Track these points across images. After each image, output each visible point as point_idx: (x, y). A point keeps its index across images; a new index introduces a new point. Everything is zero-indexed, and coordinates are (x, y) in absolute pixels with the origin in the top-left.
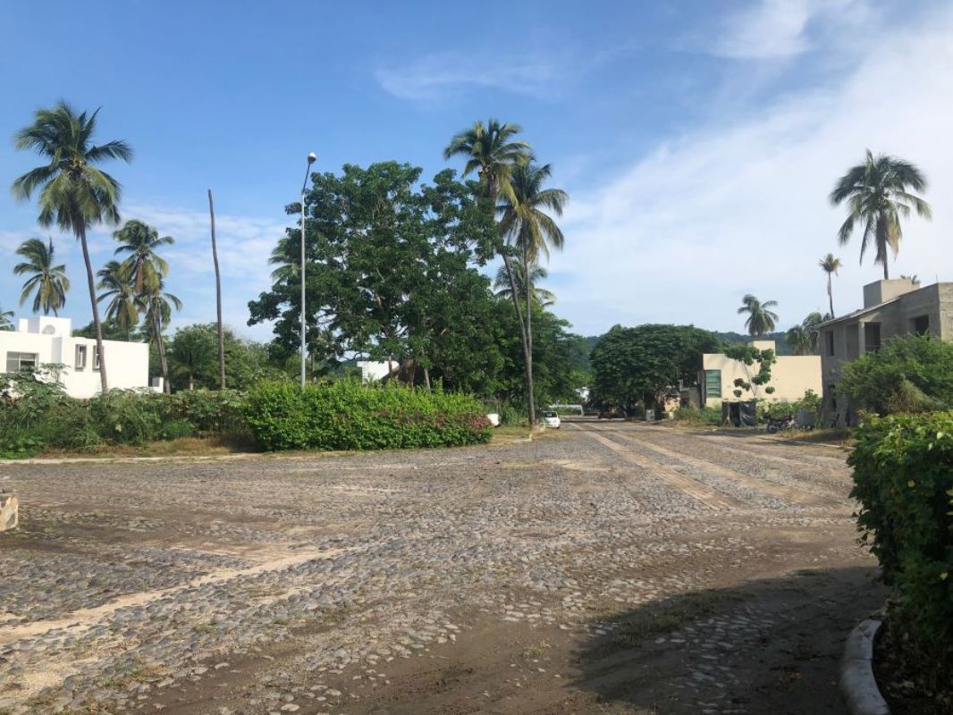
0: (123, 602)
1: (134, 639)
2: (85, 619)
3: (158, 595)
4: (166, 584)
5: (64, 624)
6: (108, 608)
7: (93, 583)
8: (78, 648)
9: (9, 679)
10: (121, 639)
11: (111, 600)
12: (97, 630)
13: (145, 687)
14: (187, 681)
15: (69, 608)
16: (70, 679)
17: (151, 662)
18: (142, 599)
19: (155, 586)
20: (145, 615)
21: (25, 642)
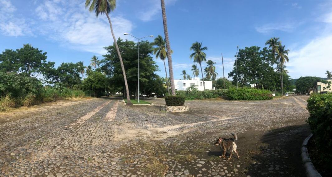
0: (199, 123)
1: (199, 128)
2: (194, 124)
3: (204, 122)
4: (206, 121)
5: (190, 125)
6: (197, 123)
7: (196, 120)
8: (191, 128)
9: (182, 131)
10: (197, 127)
11: (198, 122)
12: (194, 126)
13: (197, 134)
14: (203, 134)
15: (192, 123)
16: (189, 132)
17: (200, 131)
18: (202, 123)
19: (204, 121)
20: (201, 125)
21: (185, 126)
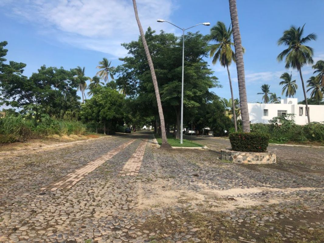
0: (302, 189)
1: (303, 198)
2: (289, 191)
3: (314, 189)
4: (318, 186)
5: (283, 190)
6: (298, 189)
7: (294, 182)
8: (285, 197)
9: (265, 199)
10: (298, 198)
11: (299, 187)
12: (292, 194)
13: (302, 211)
14: (315, 213)
15: (286, 187)
16: (281, 203)
17: (305, 205)
18: (308, 189)
19: (314, 186)
20: (308, 193)
21: (271, 192)
